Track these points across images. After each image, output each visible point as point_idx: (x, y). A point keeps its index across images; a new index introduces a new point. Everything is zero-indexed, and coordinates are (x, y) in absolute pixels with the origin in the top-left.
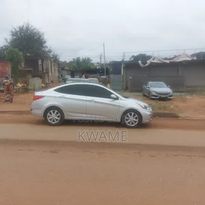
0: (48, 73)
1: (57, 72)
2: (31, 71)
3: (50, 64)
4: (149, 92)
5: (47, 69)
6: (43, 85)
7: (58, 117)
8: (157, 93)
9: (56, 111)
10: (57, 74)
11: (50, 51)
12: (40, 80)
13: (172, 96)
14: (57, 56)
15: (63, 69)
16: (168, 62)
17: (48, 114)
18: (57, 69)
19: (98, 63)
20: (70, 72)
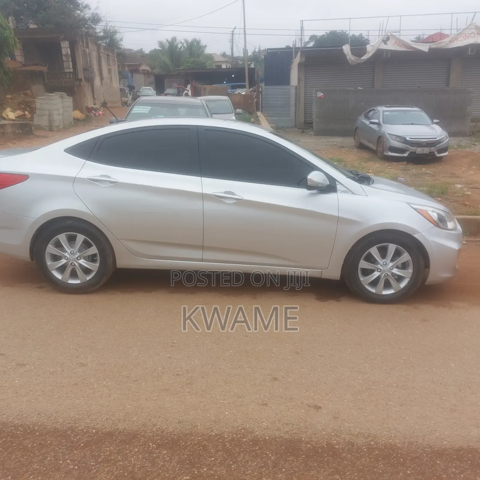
0: (90, 80)
1: (116, 77)
2: (41, 73)
3: (94, 54)
4: (380, 139)
5: (87, 69)
6: (78, 114)
7: (92, 259)
8: (405, 141)
9: (81, 238)
10: (116, 85)
11: (96, 19)
12: (69, 101)
13: (445, 150)
14: (115, 32)
15: (135, 70)
16: (425, 48)
17: (51, 249)
18: (115, 69)
19: (224, 55)
20: (152, 79)
